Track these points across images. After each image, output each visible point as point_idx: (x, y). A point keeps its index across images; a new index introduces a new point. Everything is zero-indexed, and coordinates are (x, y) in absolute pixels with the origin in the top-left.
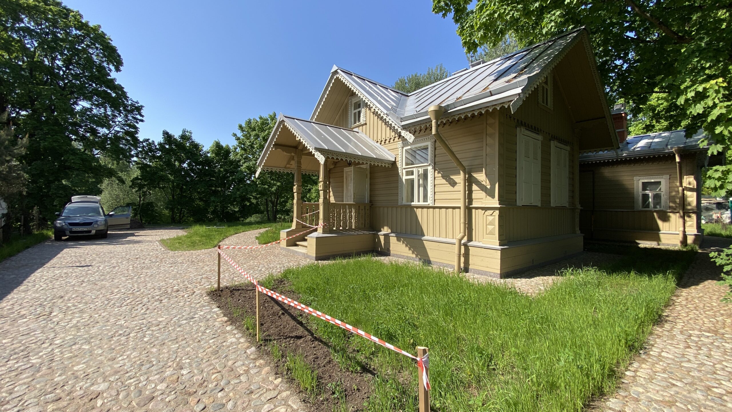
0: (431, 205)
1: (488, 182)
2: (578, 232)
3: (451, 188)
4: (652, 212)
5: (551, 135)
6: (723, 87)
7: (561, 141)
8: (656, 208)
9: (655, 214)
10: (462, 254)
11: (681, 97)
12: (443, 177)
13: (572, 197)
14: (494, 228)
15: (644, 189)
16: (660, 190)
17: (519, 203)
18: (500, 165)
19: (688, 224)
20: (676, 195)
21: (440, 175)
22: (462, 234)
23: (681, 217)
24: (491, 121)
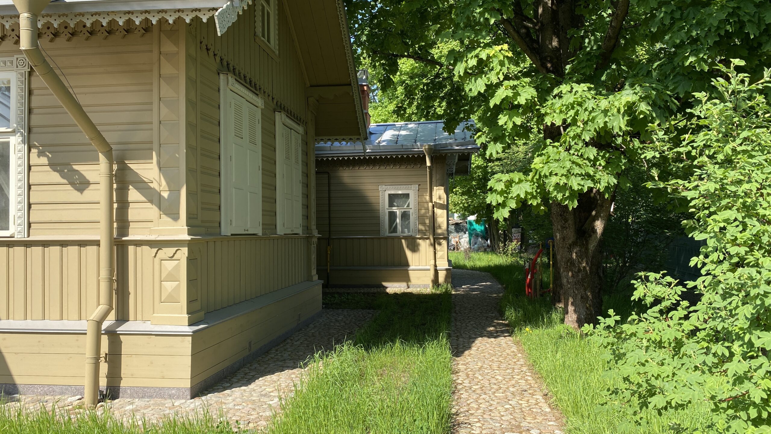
0: (18, 237)
1: (164, 183)
2: (316, 278)
3: (74, 195)
4: (399, 238)
5: (275, 101)
6: (507, 57)
7: (291, 115)
8: (404, 233)
9: (403, 241)
10: (103, 355)
11: (459, 64)
12: (53, 165)
13: (306, 217)
14: (178, 287)
15: (391, 205)
16: (408, 206)
17: (226, 230)
18: (189, 147)
19: (439, 254)
20: (426, 213)
21: (44, 160)
22: (102, 308)
23: (431, 244)
24: (168, 47)
